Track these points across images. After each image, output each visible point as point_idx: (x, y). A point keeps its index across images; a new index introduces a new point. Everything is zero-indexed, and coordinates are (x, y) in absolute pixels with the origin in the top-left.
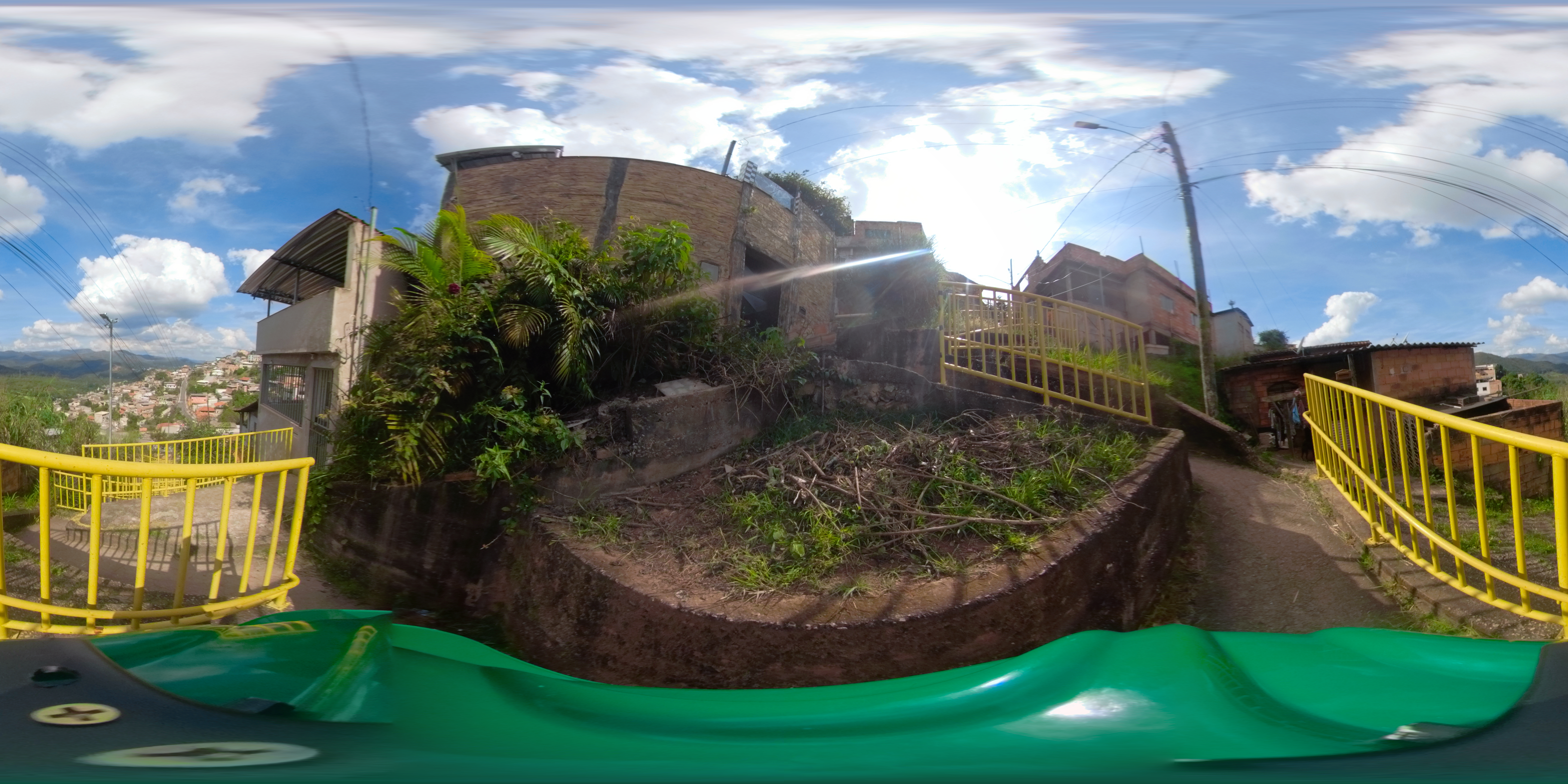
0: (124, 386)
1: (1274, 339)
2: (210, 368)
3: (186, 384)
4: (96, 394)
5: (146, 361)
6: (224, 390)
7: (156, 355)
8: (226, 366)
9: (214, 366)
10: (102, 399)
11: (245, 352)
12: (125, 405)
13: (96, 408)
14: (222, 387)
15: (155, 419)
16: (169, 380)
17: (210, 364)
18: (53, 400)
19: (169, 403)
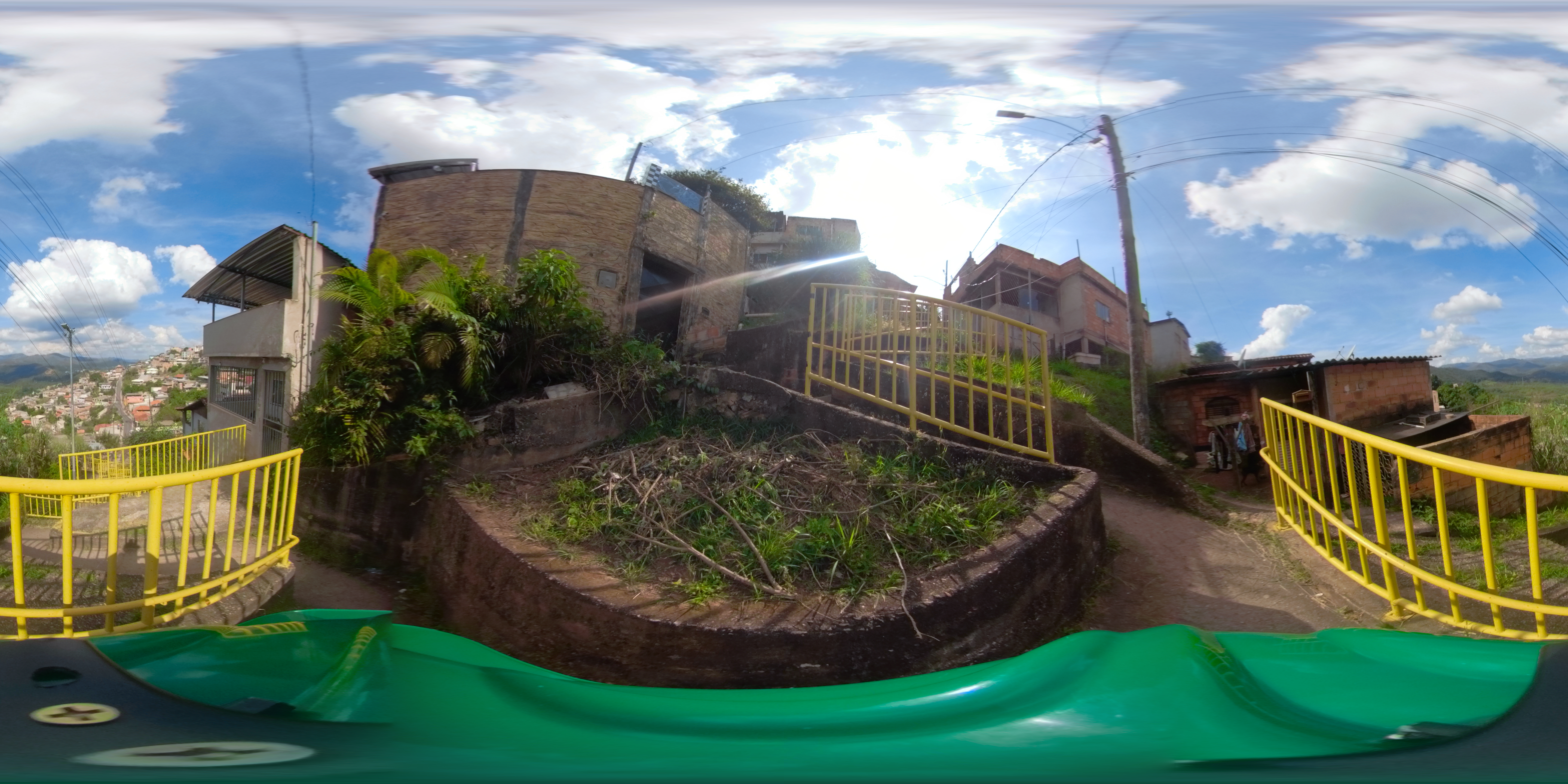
0: (59, 389)
1: (1211, 350)
2: (145, 367)
3: (121, 384)
4: (31, 399)
5: (79, 363)
6: (160, 388)
7: (91, 356)
8: (160, 364)
9: (148, 365)
10: (38, 403)
11: (178, 350)
12: (61, 408)
13: (32, 412)
14: (157, 385)
15: (93, 420)
16: (103, 381)
17: (144, 363)
19: (105, 404)
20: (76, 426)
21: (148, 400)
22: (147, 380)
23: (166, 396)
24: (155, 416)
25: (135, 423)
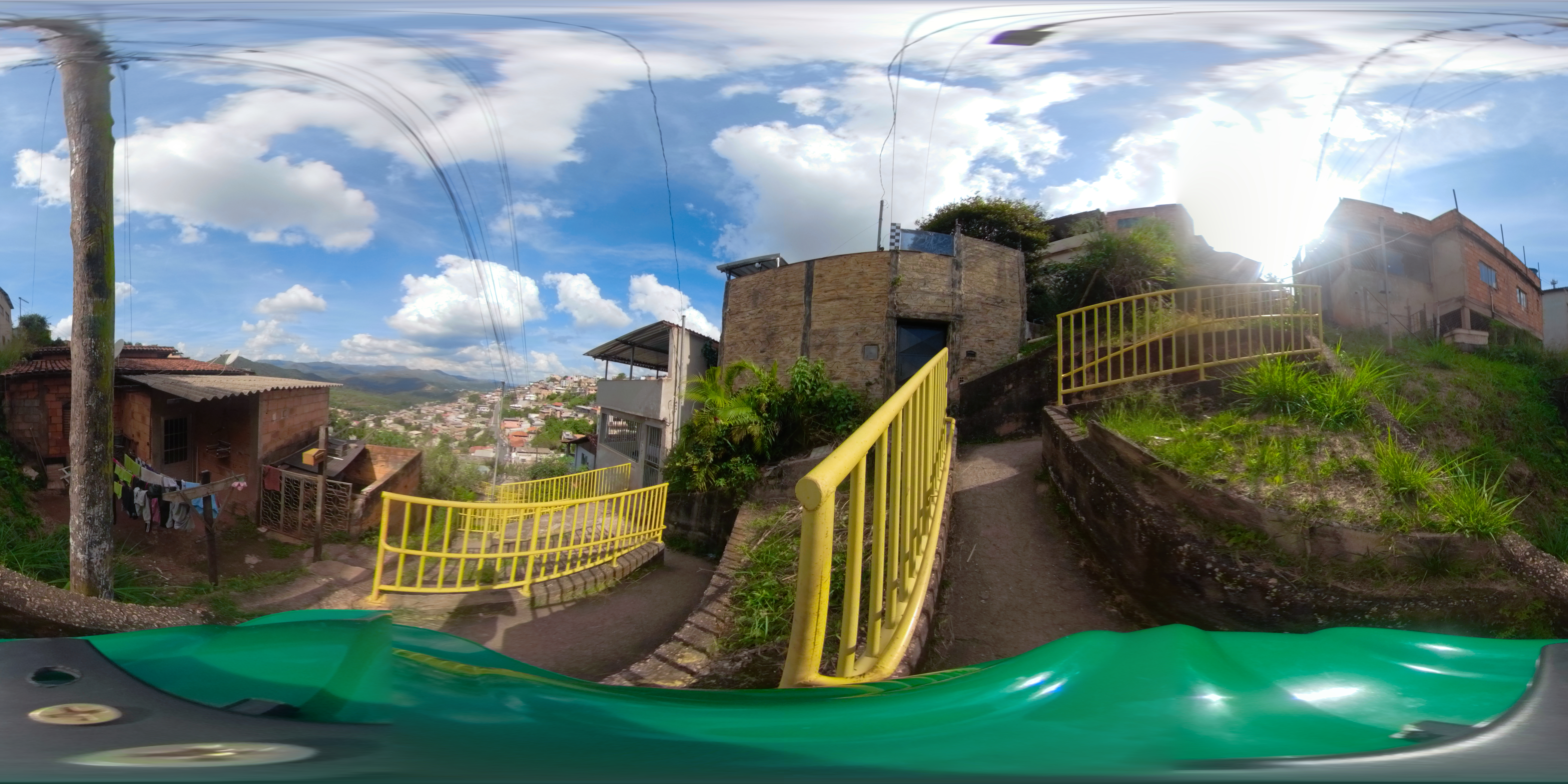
0: (438, 406)
2: (524, 393)
4: (409, 413)
5: (460, 382)
6: (537, 415)
7: (469, 376)
8: (539, 391)
9: (527, 390)
10: (415, 418)
11: (558, 377)
12: (438, 426)
13: (408, 427)
14: (534, 412)
15: (469, 442)
16: (482, 403)
17: (523, 388)
18: (367, 415)
19: (482, 426)
20: (451, 445)
21: (526, 426)
22: (525, 406)
23: (544, 423)
24: (531, 442)
25: (511, 448)
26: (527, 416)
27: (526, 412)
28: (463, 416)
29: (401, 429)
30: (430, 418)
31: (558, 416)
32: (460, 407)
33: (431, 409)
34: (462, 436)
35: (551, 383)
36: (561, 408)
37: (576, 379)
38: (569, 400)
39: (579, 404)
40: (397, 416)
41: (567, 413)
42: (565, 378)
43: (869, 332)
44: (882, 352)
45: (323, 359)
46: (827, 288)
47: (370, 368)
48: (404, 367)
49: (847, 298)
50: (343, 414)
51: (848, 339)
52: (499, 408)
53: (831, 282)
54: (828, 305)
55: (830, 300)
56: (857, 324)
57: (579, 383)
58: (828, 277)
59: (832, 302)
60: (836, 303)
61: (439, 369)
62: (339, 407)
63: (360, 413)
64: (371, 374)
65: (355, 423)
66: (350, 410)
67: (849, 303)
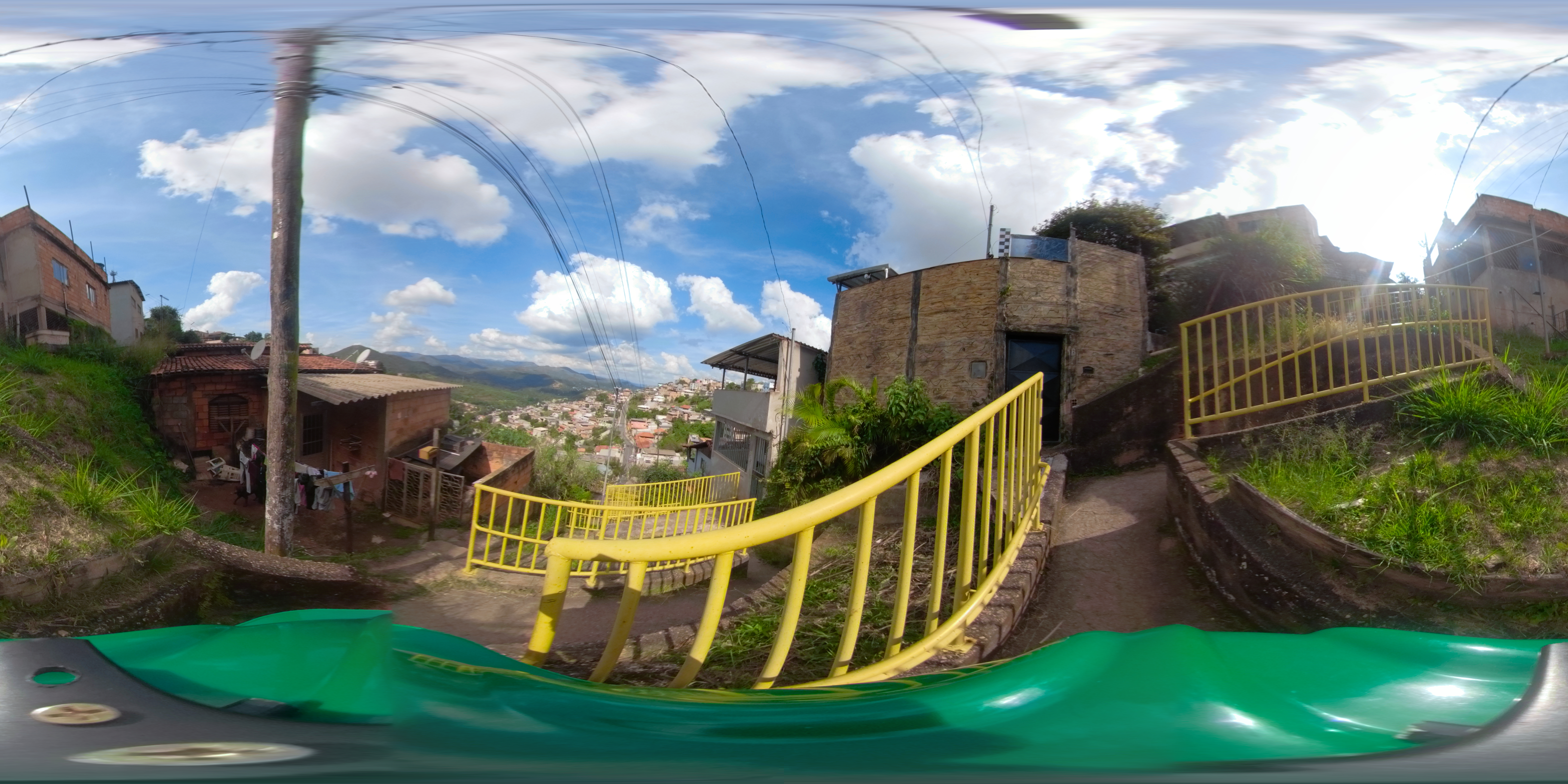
0: (565, 404)
2: (653, 394)
4: (535, 409)
5: (588, 380)
6: (665, 417)
7: (598, 375)
8: (668, 393)
9: (655, 392)
10: (542, 415)
11: (688, 381)
12: (564, 423)
13: (534, 423)
14: (662, 413)
15: (594, 440)
16: (609, 402)
17: (652, 390)
18: (493, 410)
19: (608, 425)
20: (577, 443)
21: (652, 427)
22: (653, 407)
23: (671, 425)
24: (657, 444)
25: (637, 449)
26: (654, 418)
27: (653, 413)
28: (590, 415)
29: (527, 425)
30: (556, 415)
31: (686, 419)
32: (587, 406)
33: (558, 407)
34: (588, 435)
35: (680, 386)
36: (689, 411)
37: (705, 383)
38: (697, 403)
39: (708, 408)
40: (524, 412)
41: (695, 416)
42: (694, 381)
43: (976, 347)
44: (990, 369)
45: (451, 353)
46: (934, 300)
47: (498, 363)
48: (533, 363)
49: (954, 311)
50: (469, 408)
51: (955, 355)
52: (627, 408)
53: (937, 294)
54: (935, 318)
55: (936, 313)
56: (964, 338)
57: (709, 386)
58: (935, 288)
59: (938, 315)
60: (942, 317)
61: (568, 366)
62: (466, 401)
63: (487, 408)
64: (499, 369)
65: (481, 418)
66: (477, 404)
67: (957, 315)
